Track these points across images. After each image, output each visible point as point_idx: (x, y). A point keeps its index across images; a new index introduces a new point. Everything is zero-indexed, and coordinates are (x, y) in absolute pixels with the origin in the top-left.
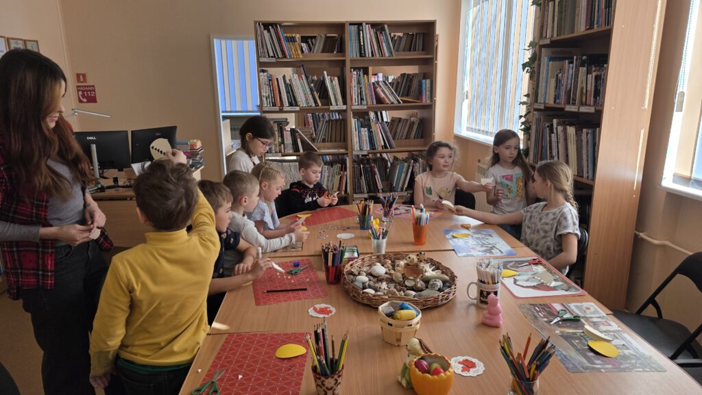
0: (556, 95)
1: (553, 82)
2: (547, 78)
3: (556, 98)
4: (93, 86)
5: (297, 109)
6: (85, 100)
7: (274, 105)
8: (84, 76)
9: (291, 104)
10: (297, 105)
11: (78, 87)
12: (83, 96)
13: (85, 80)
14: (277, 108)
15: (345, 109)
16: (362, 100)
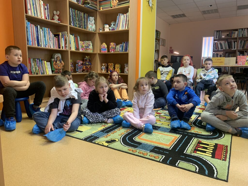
4: (173, 50)
5: (222, 50)
6: (171, 53)
7: (216, 49)
8: (171, 47)
9: (221, 49)
10: (223, 49)
11: (170, 50)
12: (170, 52)
13: (171, 49)
14: (217, 50)
15: (236, 49)
16: (241, 47)
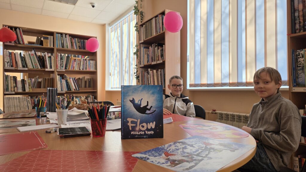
0: (147, 61)
1: (146, 56)
2: (144, 55)
3: (148, 61)
9: (23, 67)
10: (27, 67)
14: (13, 68)
15: (54, 70)
16: (62, 67)
